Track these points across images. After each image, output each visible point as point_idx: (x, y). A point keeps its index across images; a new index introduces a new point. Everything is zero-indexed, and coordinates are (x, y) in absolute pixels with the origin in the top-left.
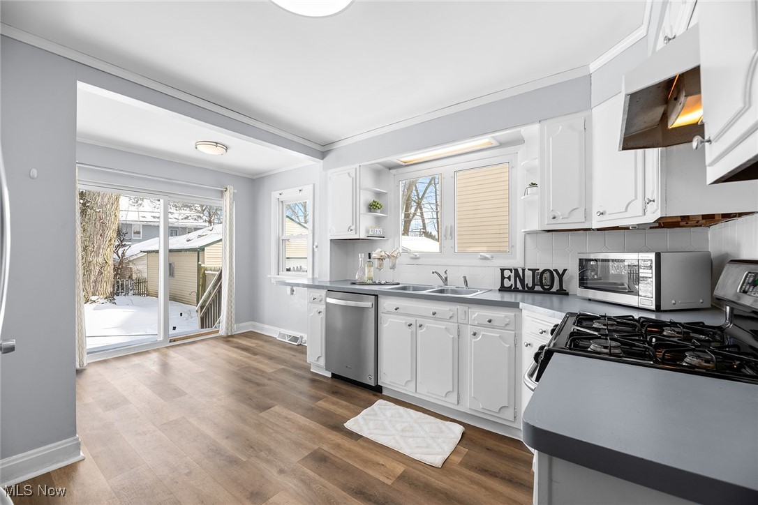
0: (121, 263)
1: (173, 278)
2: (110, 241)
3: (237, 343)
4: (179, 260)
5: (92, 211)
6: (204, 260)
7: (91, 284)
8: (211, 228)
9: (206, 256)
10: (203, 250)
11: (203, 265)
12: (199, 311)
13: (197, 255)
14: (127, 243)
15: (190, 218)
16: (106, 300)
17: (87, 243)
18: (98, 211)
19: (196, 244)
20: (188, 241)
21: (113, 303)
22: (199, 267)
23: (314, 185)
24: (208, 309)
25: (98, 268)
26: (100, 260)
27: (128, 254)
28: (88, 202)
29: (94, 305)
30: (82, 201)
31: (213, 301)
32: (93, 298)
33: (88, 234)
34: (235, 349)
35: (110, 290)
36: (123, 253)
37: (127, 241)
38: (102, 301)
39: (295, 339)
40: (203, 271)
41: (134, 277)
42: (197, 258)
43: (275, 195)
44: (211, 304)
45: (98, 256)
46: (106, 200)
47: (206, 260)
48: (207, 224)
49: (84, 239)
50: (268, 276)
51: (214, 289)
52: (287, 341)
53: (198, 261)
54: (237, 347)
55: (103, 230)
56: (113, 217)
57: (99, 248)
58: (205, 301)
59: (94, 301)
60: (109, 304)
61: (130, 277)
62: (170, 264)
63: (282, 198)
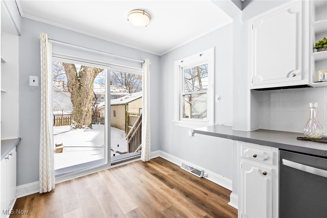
0: (96, 110)
1: (115, 117)
2: (90, 101)
3: (153, 169)
4: (117, 109)
5: (83, 87)
6: (128, 109)
7: (83, 120)
8: (130, 95)
9: (129, 107)
10: (128, 104)
11: (128, 112)
12: (128, 139)
13: (125, 107)
14: (98, 102)
15: (122, 91)
16: (88, 127)
17: (81, 102)
18: (85, 87)
19: (124, 102)
20: (121, 100)
21: (91, 129)
22: (126, 113)
23: (215, 48)
24: (133, 139)
25: (85, 113)
26: (86, 109)
27: (98, 107)
28: (81, 83)
29: (84, 129)
30: (79, 83)
31: (136, 134)
32: (84, 126)
33: (82, 98)
34: (154, 177)
35: (90, 122)
36: (97, 106)
37: (99, 101)
38: (86, 128)
39: (199, 172)
40: (128, 114)
41: (101, 116)
42: (125, 108)
43: (177, 63)
44: (134, 136)
45: (85, 107)
46: (88, 82)
47: (129, 109)
48: (128, 93)
49: (80, 100)
50: (172, 121)
51: (136, 127)
52: (190, 172)
53: (126, 110)
54: (155, 175)
55: (87, 96)
56: (91, 90)
57: (86, 104)
58: (131, 134)
59: (84, 128)
60: (90, 129)
61: (99, 116)
62: (114, 111)
63: (182, 65)
